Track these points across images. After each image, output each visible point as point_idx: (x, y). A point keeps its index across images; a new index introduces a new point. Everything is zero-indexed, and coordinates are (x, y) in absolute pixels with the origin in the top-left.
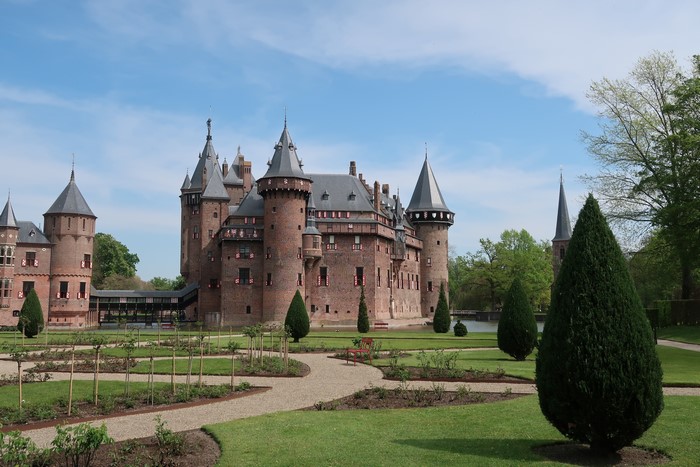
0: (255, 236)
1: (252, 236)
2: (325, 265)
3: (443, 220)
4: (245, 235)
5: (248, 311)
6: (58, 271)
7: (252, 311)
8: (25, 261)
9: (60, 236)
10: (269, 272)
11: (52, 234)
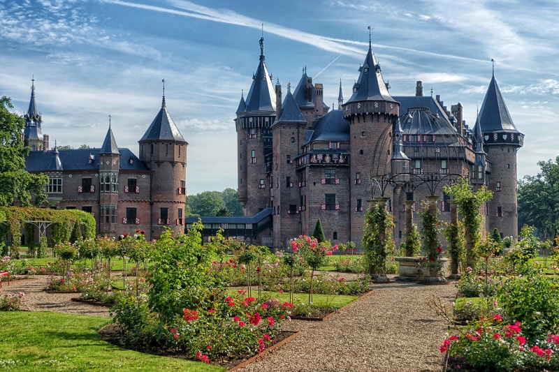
0: (341, 161)
1: (338, 161)
2: (411, 191)
3: (514, 141)
4: (331, 160)
5: (335, 238)
6: (158, 197)
7: (338, 237)
8: (127, 188)
9: (159, 163)
10: (359, 197)
11: (151, 161)
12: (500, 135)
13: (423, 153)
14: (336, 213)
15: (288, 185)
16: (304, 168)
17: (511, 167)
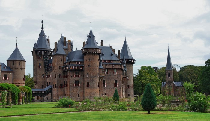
0: (81, 69)
1: (80, 69)
2: (104, 80)
3: (133, 62)
4: (77, 68)
5: (79, 96)
6: (16, 81)
7: (80, 96)
8: (4, 78)
9: (16, 69)
10: (88, 82)
11: (13, 68)
12: (128, 60)
13: (108, 67)
14: (79, 87)
15: (60, 77)
16: (67, 71)
17: (132, 71)
